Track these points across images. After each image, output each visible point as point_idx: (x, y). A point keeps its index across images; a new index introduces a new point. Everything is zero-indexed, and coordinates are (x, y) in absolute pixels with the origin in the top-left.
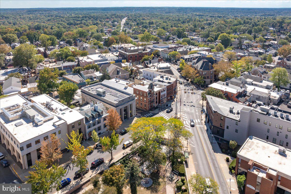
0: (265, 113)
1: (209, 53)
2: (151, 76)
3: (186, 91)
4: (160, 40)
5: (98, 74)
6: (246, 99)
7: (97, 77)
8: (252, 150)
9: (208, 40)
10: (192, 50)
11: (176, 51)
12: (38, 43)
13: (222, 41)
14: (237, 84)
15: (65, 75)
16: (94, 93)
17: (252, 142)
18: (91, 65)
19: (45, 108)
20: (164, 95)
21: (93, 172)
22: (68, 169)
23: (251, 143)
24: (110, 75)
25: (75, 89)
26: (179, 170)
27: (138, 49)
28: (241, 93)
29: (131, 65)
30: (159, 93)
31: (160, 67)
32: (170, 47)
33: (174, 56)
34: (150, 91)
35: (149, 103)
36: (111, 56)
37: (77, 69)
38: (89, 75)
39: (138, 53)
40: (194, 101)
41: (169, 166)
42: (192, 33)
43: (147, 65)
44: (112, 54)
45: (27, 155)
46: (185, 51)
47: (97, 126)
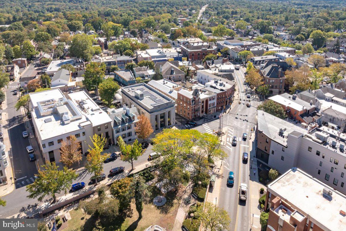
0: (321, 141)
1: (289, 56)
2: (205, 80)
3: (240, 101)
4: (235, 36)
5: (151, 72)
6: (313, 120)
7: (149, 75)
8: (288, 185)
9: (297, 38)
10: (270, 50)
11: (249, 50)
12: (101, 32)
13: (314, 39)
14: (307, 99)
15: (117, 70)
16: (132, 94)
17: (294, 175)
18: (145, 61)
19: (78, 106)
20: (213, 104)
21: (109, 180)
22: (86, 173)
23: (291, 175)
24: (162, 75)
25: (115, 88)
26: (198, 193)
27: (202, 45)
28: (309, 111)
29: (190, 64)
30: (207, 101)
31: (221, 69)
32: (244, 45)
33: (245, 56)
34: (195, 98)
35: (192, 111)
36: (172, 52)
37: (130, 65)
38: (141, 72)
39: (201, 50)
40: (250, 115)
41: (190, 188)
42: (280, 27)
43: (208, 65)
44: (176, 49)
45: (50, 152)
46: (260, 51)
47: (127, 132)
